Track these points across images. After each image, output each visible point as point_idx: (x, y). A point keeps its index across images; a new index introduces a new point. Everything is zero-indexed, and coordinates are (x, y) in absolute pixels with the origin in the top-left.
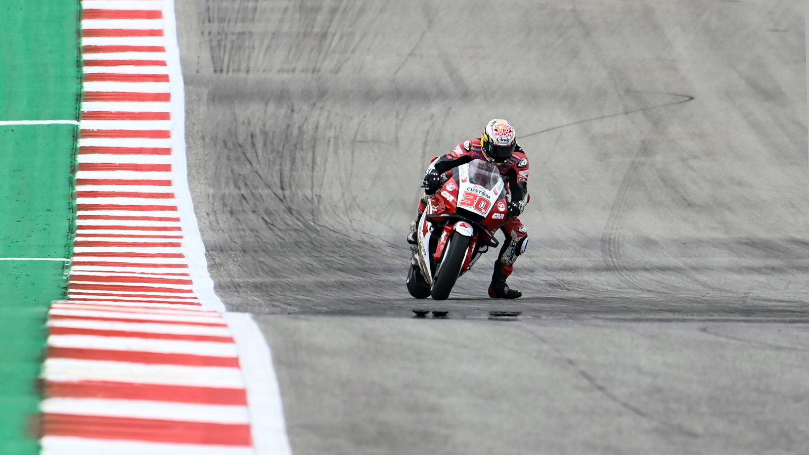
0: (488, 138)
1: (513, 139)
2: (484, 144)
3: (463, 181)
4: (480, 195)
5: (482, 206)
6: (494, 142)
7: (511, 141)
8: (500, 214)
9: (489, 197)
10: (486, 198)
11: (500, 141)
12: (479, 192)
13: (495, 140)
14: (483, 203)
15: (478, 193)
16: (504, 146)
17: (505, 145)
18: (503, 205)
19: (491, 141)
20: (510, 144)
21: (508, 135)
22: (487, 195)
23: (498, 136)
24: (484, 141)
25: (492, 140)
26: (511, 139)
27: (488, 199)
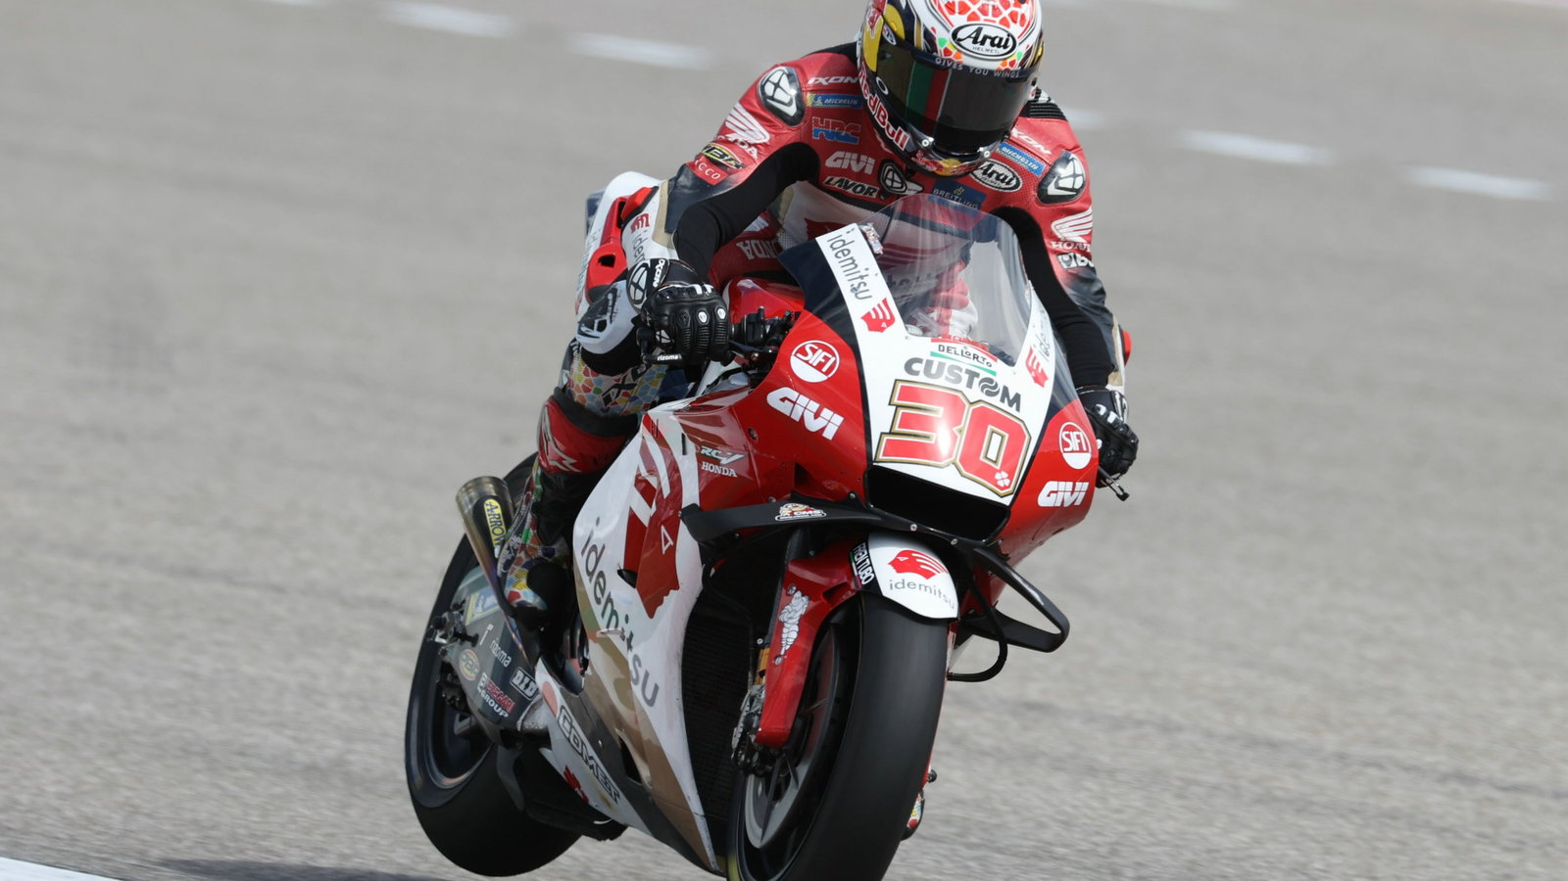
0: (909, 32)
1: (1032, 40)
2: (881, 56)
3: (875, 324)
4: (975, 393)
5: (992, 455)
6: (940, 48)
7: (1021, 50)
8: (1070, 484)
9: (1017, 397)
10: (1005, 406)
11: (968, 44)
12: (965, 377)
13: (943, 38)
14: (996, 439)
15: (962, 386)
16: (991, 72)
17: (994, 66)
18: (1082, 434)
19: (920, 41)
20: (1017, 67)
21: (1013, 16)
22: (1006, 389)
23: (958, 20)
24: (883, 41)
25: (929, 37)
26: (1026, 34)
27: (1012, 411)
